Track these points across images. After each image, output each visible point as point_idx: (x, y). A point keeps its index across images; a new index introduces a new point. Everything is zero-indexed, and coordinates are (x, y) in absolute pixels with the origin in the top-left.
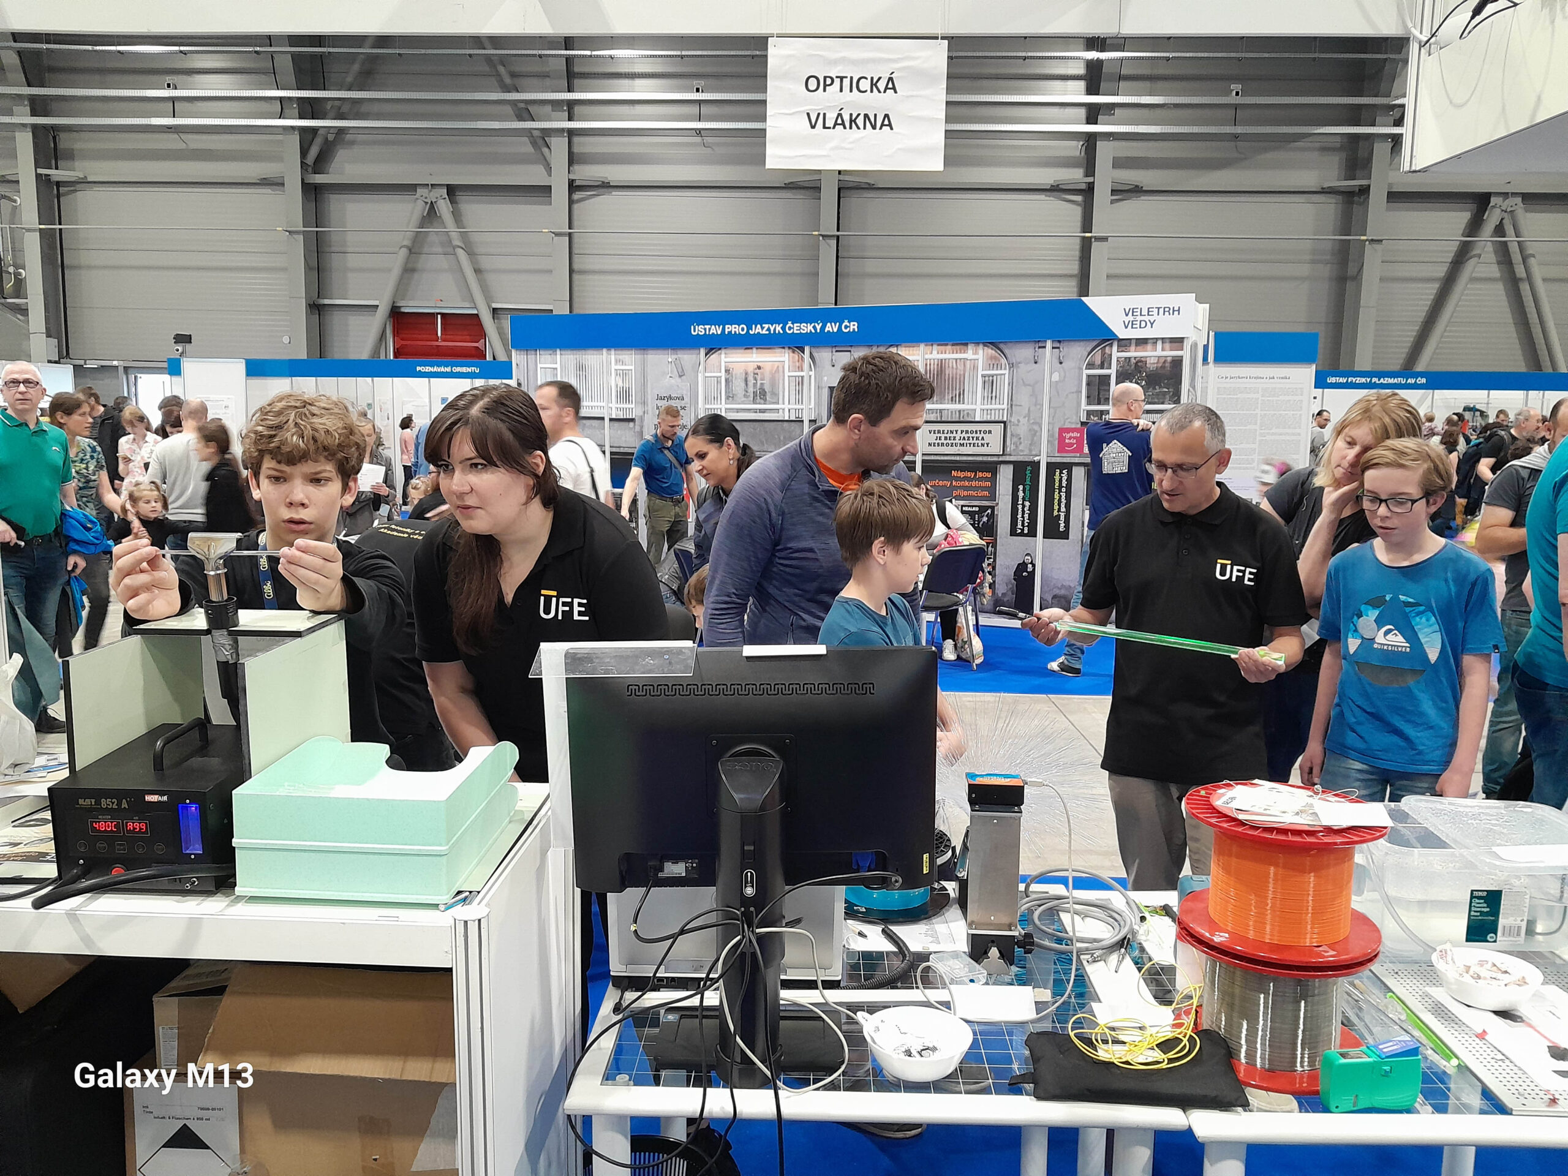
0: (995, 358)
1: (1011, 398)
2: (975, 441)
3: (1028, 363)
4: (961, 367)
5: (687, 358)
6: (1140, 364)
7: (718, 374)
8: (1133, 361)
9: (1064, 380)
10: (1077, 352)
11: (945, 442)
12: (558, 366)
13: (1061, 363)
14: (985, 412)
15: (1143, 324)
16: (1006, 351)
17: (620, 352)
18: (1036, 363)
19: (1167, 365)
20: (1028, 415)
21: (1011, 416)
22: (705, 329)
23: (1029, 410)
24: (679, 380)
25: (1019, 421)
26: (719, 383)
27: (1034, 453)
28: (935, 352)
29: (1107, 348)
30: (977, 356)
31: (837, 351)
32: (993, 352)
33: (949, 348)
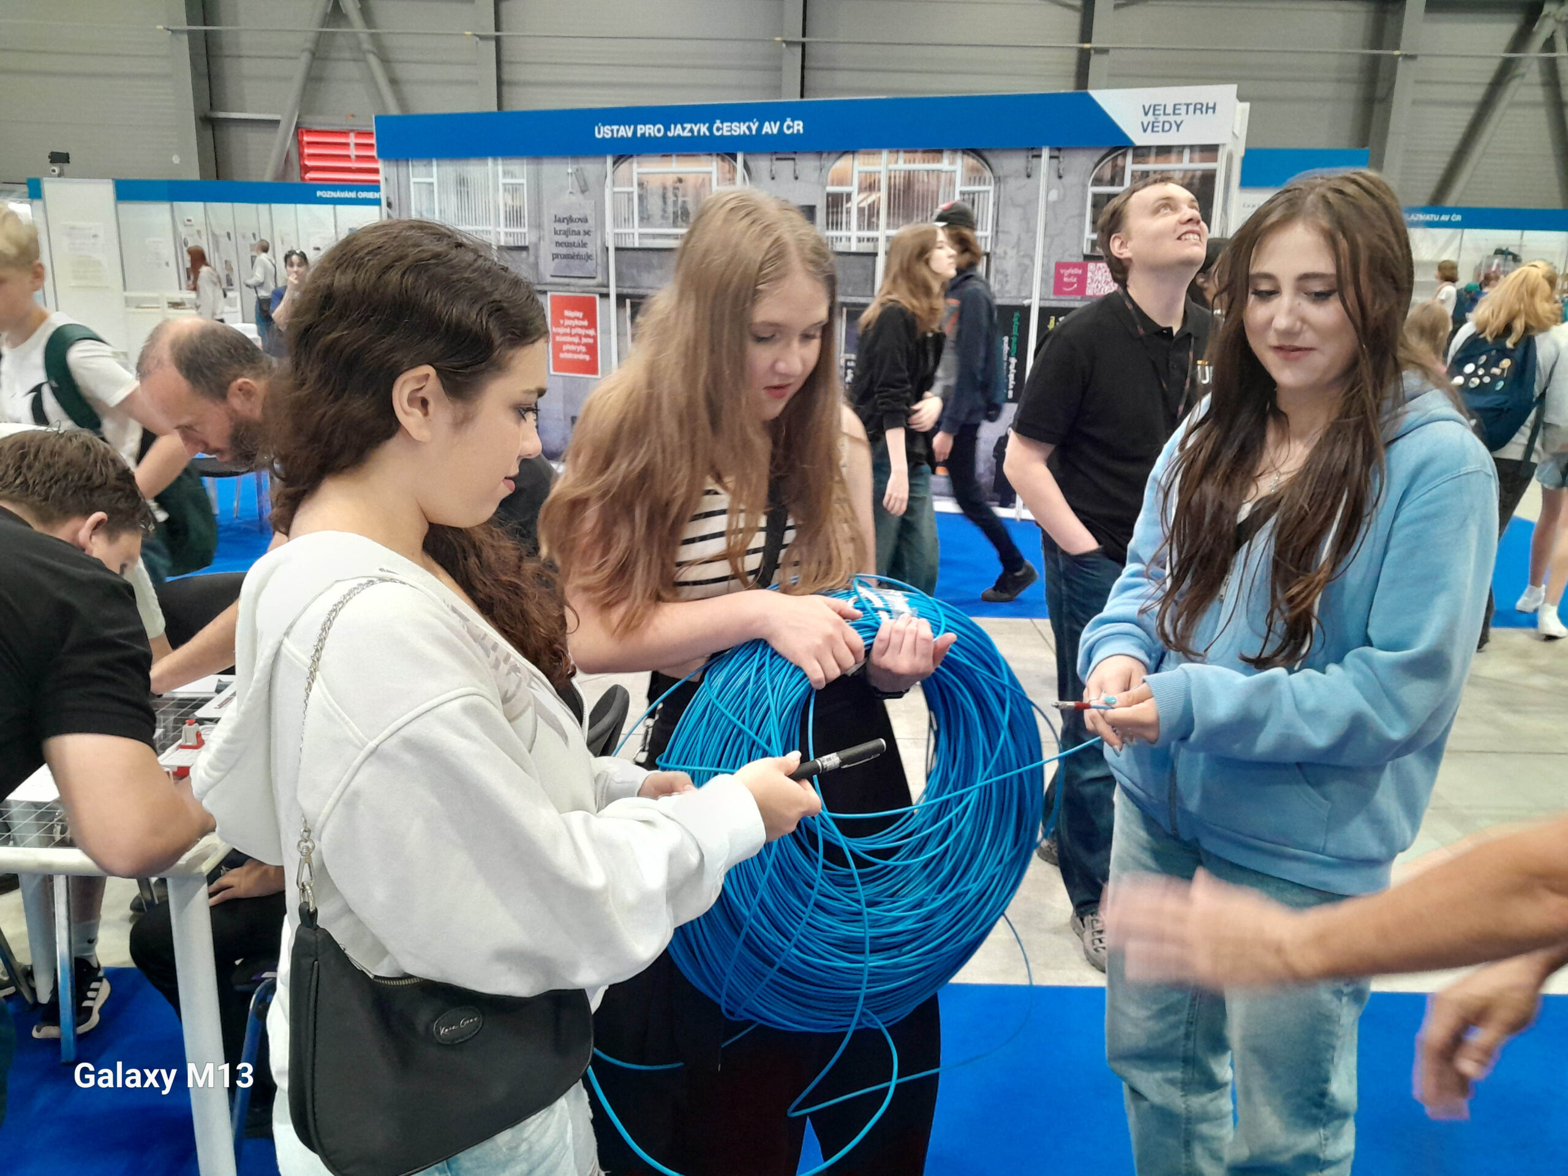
0: (978, 170)
1: (997, 223)
3: (1018, 177)
4: (934, 182)
5: (590, 168)
7: (629, 189)
9: (1063, 200)
10: (1081, 163)
12: (434, 180)
13: (1060, 177)
15: (1167, 126)
16: (992, 161)
17: (509, 162)
18: (1029, 176)
19: (1196, 181)
20: (1018, 245)
22: (612, 131)
23: (1019, 239)
24: (580, 196)
25: (1005, 253)
26: (630, 200)
27: (1023, 294)
28: (901, 161)
29: (1120, 159)
30: (955, 166)
31: (778, 159)
32: (975, 162)
33: (919, 156)
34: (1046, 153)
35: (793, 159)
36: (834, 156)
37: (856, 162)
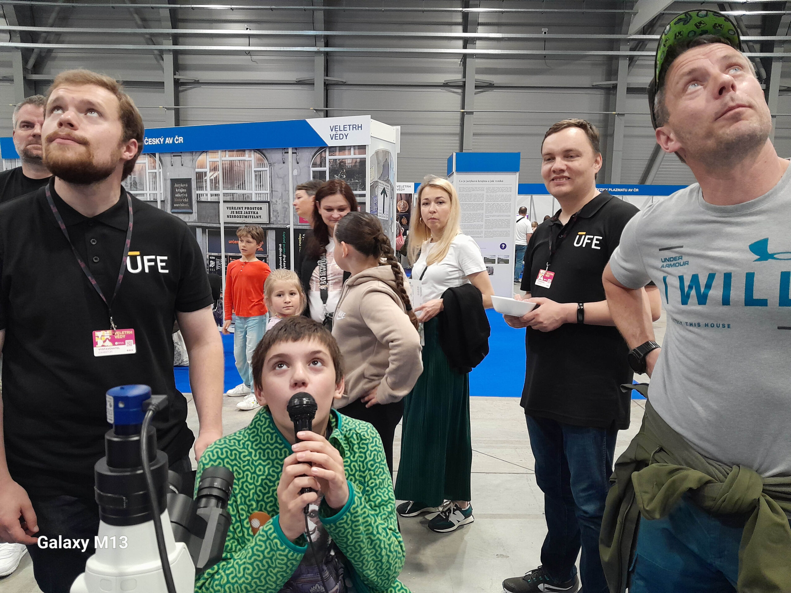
1: (271, 187)
2: (253, 215)
3: (280, 163)
4: (242, 165)
6: (342, 163)
8: (338, 162)
9: (300, 175)
10: (306, 155)
11: (236, 215)
13: (298, 163)
14: (257, 195)
15: (341, 136)
16: (267, 155)
18: (284, 163)
19: (358, 164)
20: (281, 198)
21: (272, 198)
23: (282, 194)
25: (276, 201)
27: (286, 222)
28: (227, 156)
29: (323, 153)
30: (251, 157)
31: (174, 156)
32: (260, 156)
33: (235, 153)
34: (290, 151)
35: (181, 156)
36: (198, 154)
37: (208, 156)
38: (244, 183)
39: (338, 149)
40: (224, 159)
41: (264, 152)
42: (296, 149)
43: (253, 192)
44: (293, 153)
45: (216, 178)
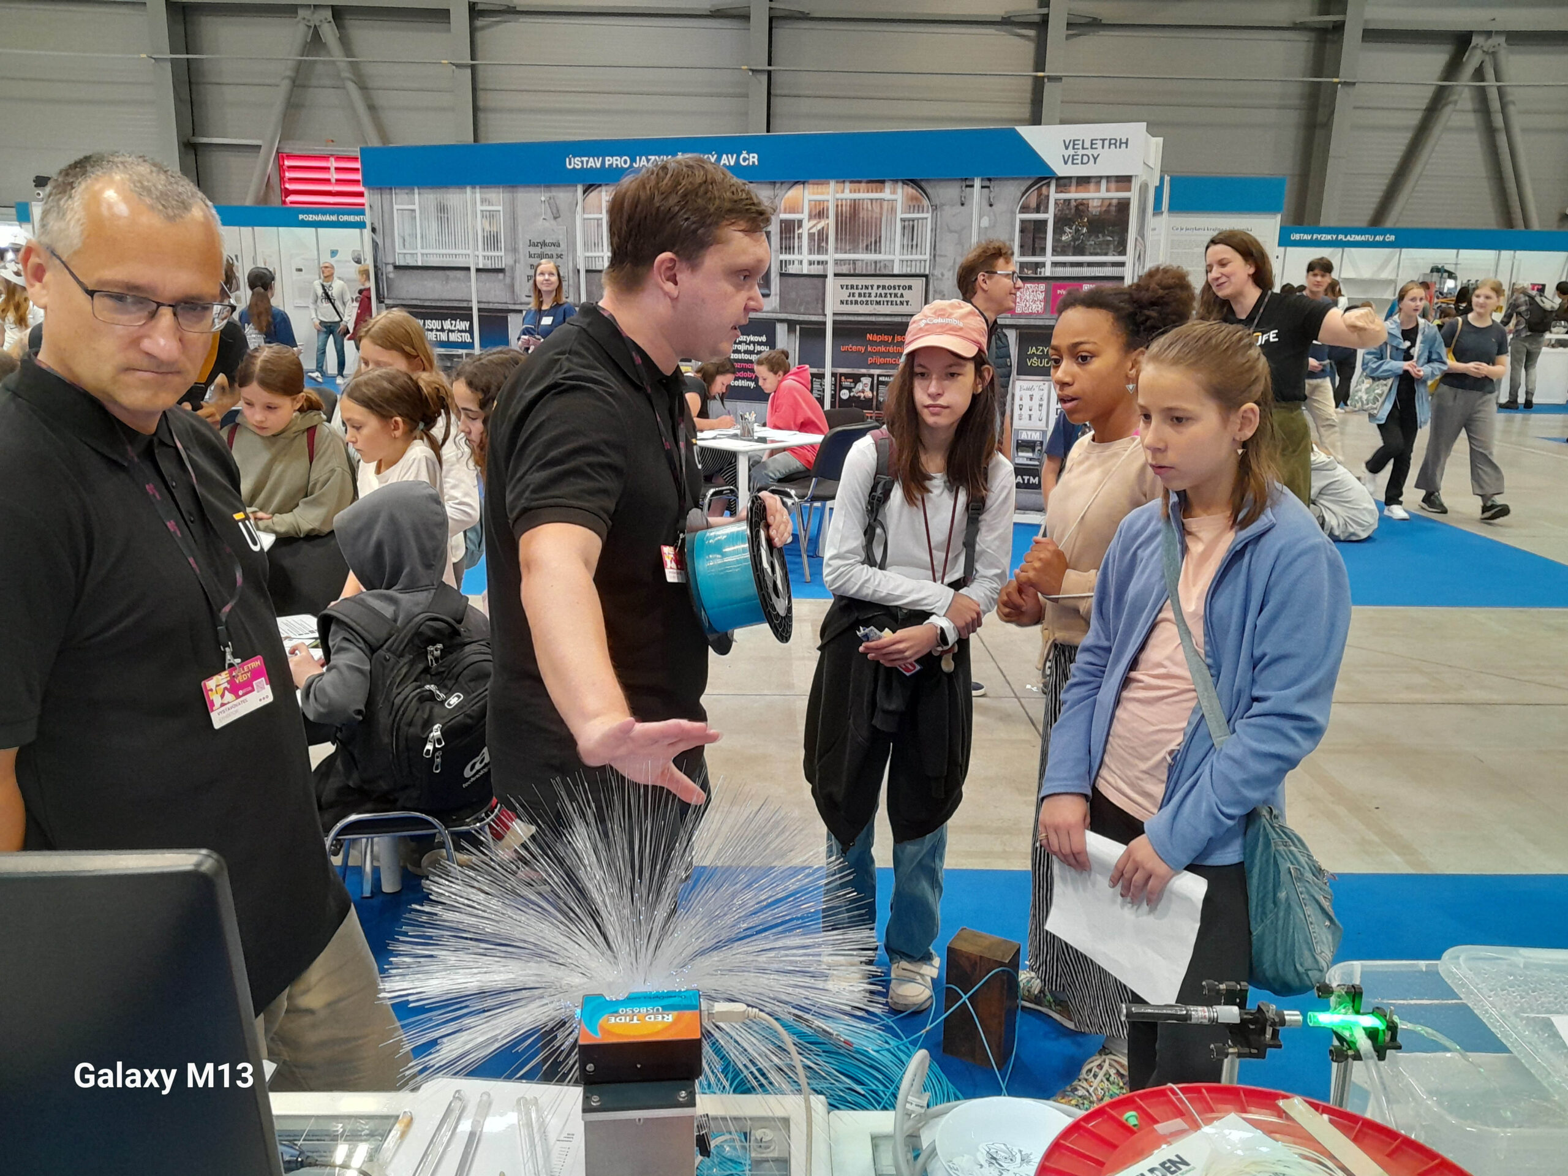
1: (934, 247)
2: (893, 299)
4: (877, 209)
5: (562, 196)
6: (1081, 207)
8: (1073, 203)
9: (994, 226)
10: (1010, 192)
11: (859, 299)
12: (416, 207)
13: (991, 205)
14: (905, 263)
15: (1085, 159)
16: (929, 191)
17: (485, 190)
18: (963, 204)
19: (1113, 209)
21: (935, 267)
22: (582, 162)
24: (553, 222)
25: (943, 275)
28: (847, 191)
29: (1044, 189)
30: (896, 195)
32: (914, 191)
33: (863, 186)
34: (977, 183)
36: (786, 186)
37: (806, 192)
38: (878, 242)
39: (1074, 181)
40: (839, 196)
41: (923, 184)
42: (990, 180)
43: (897, 257)
44: (983, 187)
45: (821, 232)
